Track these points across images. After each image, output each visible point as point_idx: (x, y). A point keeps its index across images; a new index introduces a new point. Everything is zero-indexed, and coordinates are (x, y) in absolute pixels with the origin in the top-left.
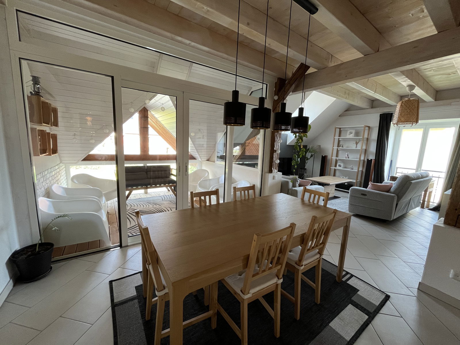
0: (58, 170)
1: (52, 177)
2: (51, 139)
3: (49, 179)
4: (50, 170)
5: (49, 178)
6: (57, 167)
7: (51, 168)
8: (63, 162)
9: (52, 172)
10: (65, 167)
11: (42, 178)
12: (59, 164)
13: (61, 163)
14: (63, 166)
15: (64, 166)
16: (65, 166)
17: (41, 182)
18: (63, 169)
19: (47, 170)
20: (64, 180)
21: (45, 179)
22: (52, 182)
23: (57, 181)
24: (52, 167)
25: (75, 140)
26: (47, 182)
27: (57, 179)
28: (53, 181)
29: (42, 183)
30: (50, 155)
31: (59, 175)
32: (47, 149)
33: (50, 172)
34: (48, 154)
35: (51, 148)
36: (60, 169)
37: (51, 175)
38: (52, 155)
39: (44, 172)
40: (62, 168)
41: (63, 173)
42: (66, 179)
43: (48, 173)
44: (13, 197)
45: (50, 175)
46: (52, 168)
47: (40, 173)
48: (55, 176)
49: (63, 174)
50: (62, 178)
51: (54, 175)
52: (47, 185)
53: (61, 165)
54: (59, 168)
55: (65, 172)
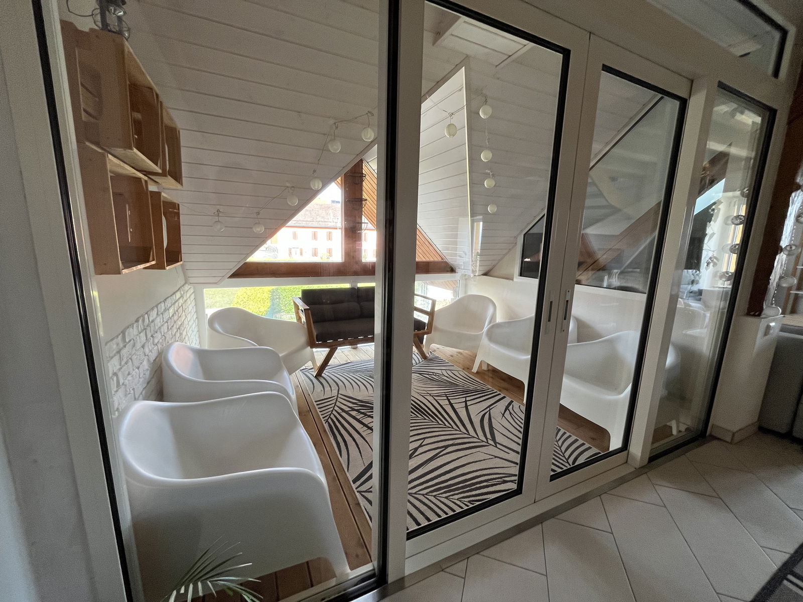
0: (181, 301)
1: (167, 322)
2: (164, 218)
3: (162, 330)
4: (163, 305)
5: (160, 328)
6: (178, 295)
7: (165, 300)
8: (192, 280)
9: (168, 310)
10: (194, 292)
11: (142, 334)
12: (183, 286)
13: (186, 283)
14: (189, 290)
15: (192, 291)
16: (194, 288)
17: (138, 345)
18: (190, 297)
19: (157, 306)
20: (192, 321)
21: (149, 336)
22: (168, 336)
23: (179, 328)
24: (168, 297)
25: (219, 227)
26: (156, 341)
27: (180, 323)
28: (170, 332)
29: (143, 347)
30: (160, 266)
31: (184, 313)
32: (151, 248)
33: (162, 310)
34: (153, 263)
35: (165, 248)
36: (185, 298)
37: (166, 316)
38: (167, 268)
39: (147, 313)
40: (188, 295)
41: (191, 306)
42: (197, 318)
43: (157, 314)
44: (9, 461)
45: (163, 318)
46: (167, 300)
47: (137, 321)
48: (176, 317)
49: (190, 308)
50: (189, 317)
51: (173, 316)
52: (156, 348)
53: (187, 287)
54: (182, 296)
55: (193, 304)
